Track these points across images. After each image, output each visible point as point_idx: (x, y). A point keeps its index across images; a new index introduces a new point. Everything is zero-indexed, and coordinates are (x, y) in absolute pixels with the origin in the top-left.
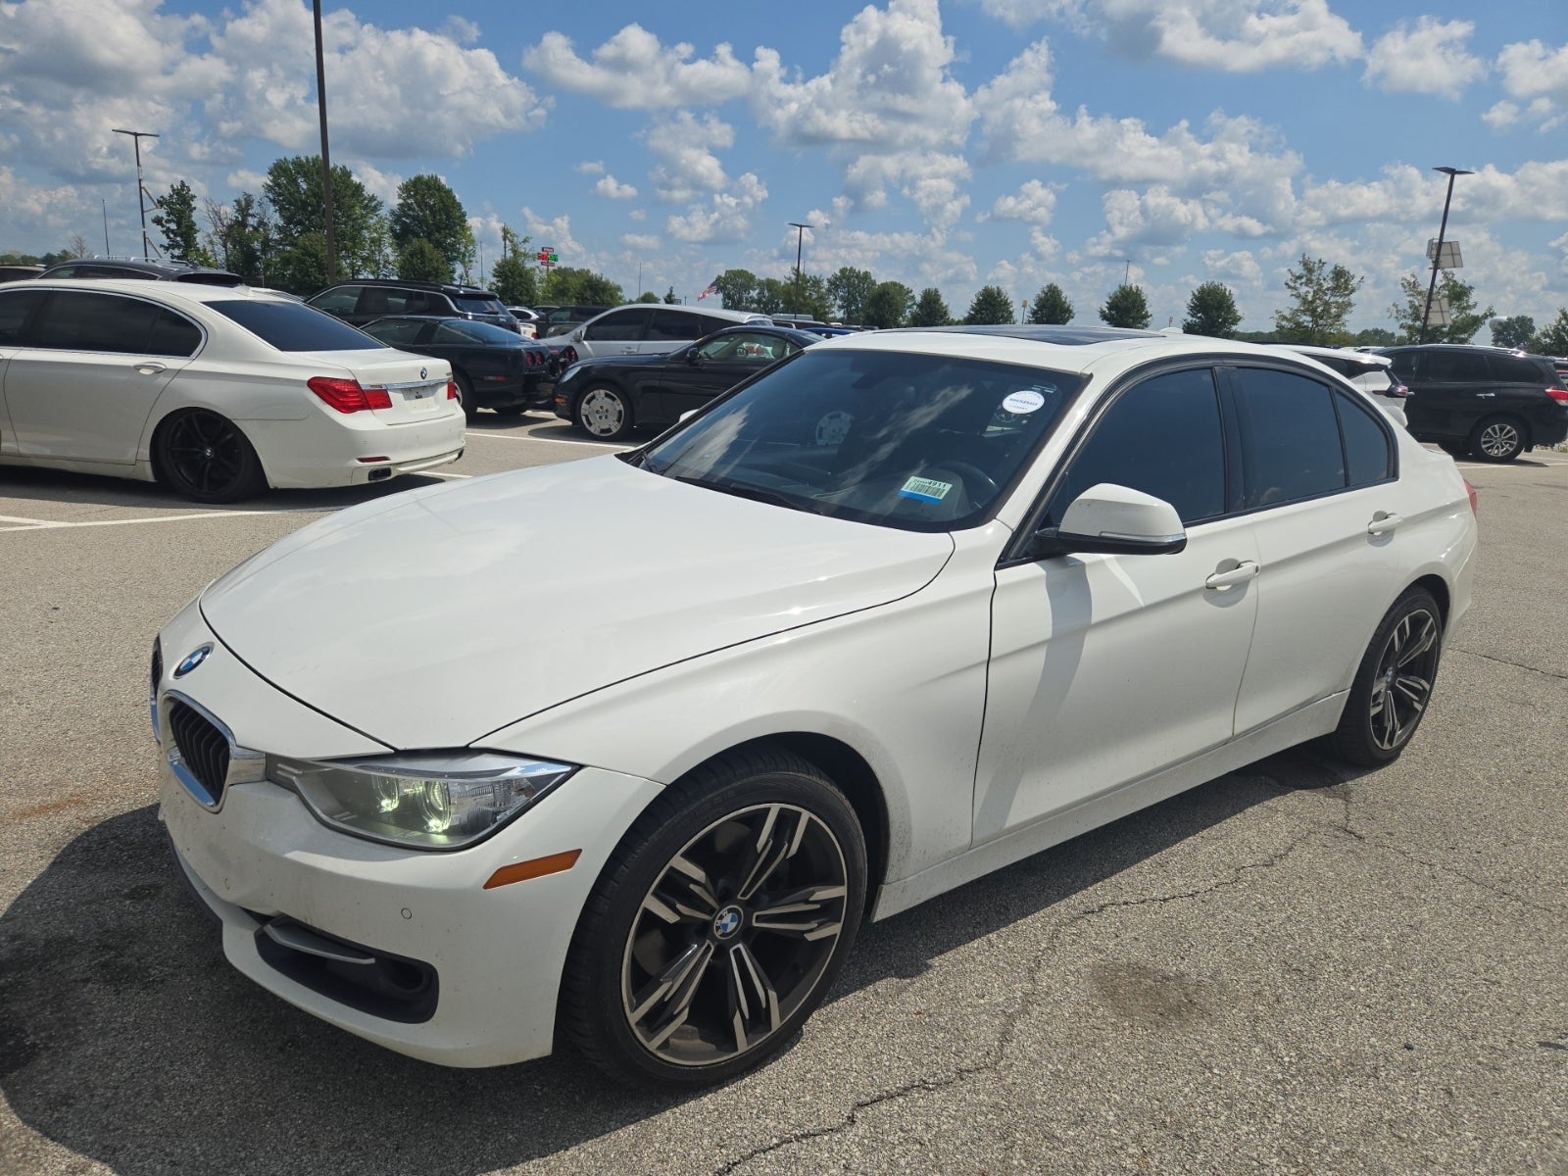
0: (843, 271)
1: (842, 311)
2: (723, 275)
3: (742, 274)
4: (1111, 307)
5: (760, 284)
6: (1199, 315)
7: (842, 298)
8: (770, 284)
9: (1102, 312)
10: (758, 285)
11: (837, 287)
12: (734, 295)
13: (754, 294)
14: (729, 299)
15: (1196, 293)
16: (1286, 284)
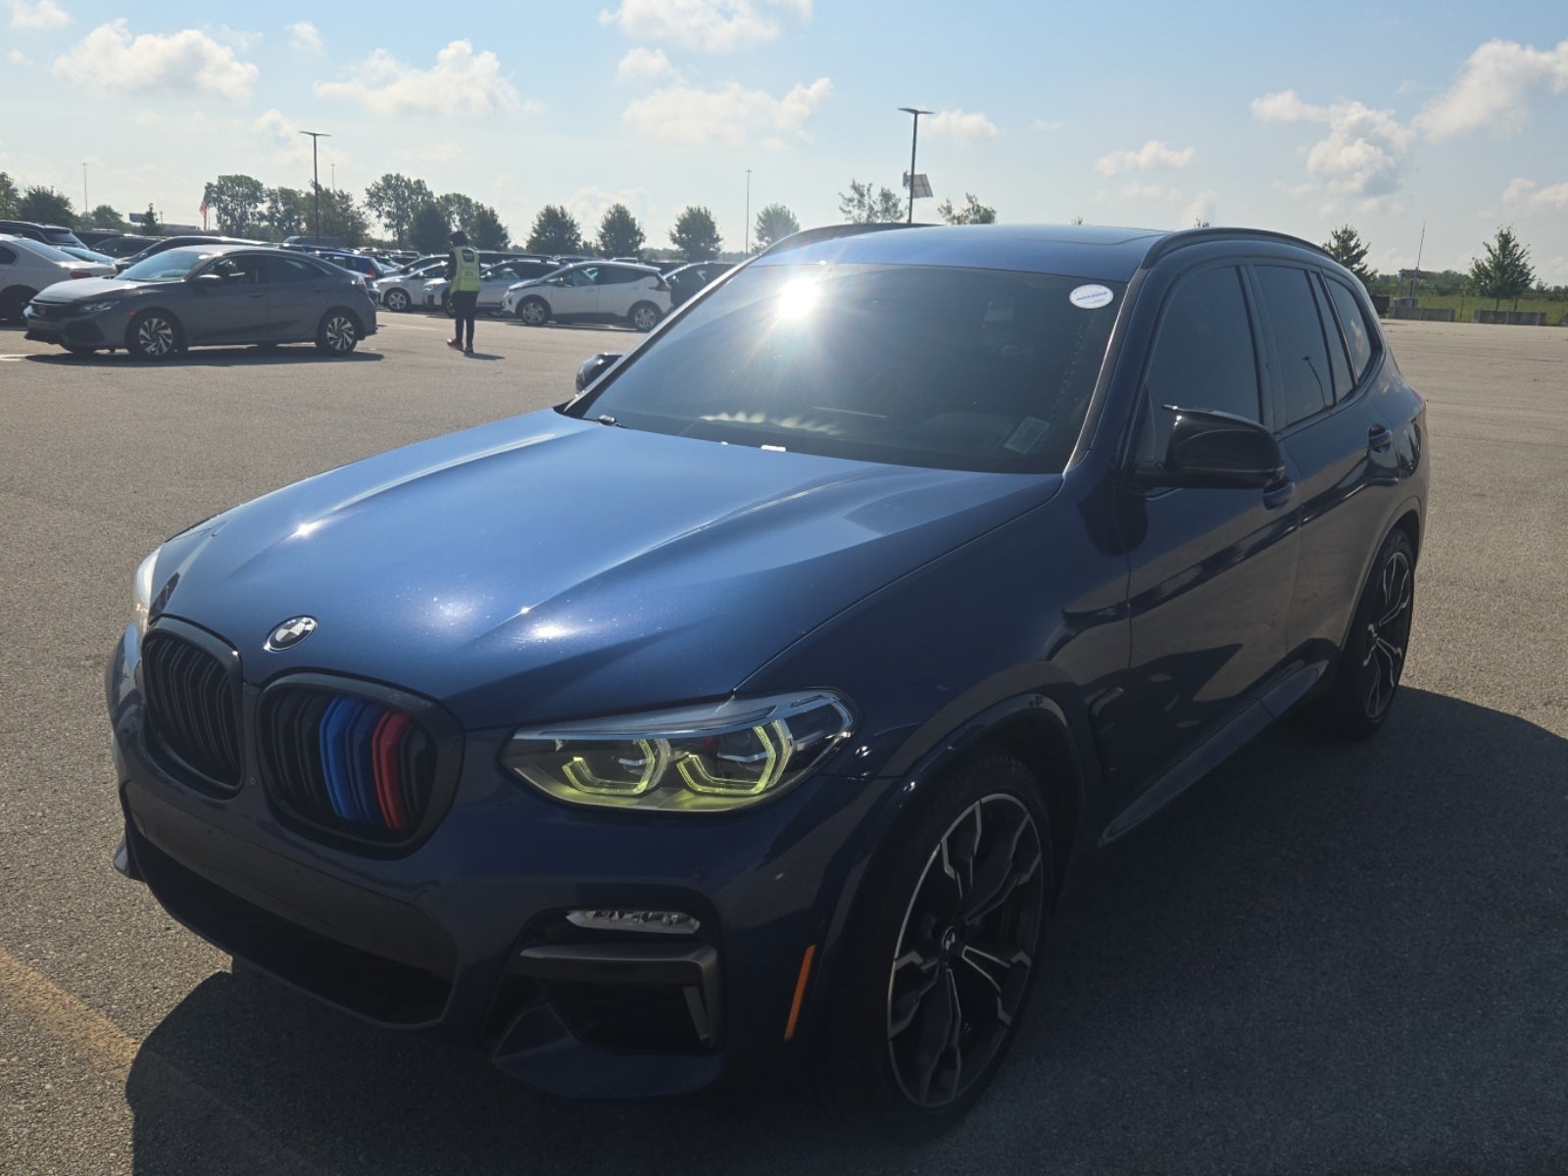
0: (387, 179)
1: (391, 232)
2: (215, 183)
3: (240, 180)
4: (681, 229)
5: (271, 194)
6: (767, 238)
7: (389, 214)
8: (287, 195)
9: (672, 235)
10: (268, 196)
11: (380, 200)
12: (234, 210)
13: (263, 208)
14: (227, 214)
15: (762, 216)
16: (842, 209)
